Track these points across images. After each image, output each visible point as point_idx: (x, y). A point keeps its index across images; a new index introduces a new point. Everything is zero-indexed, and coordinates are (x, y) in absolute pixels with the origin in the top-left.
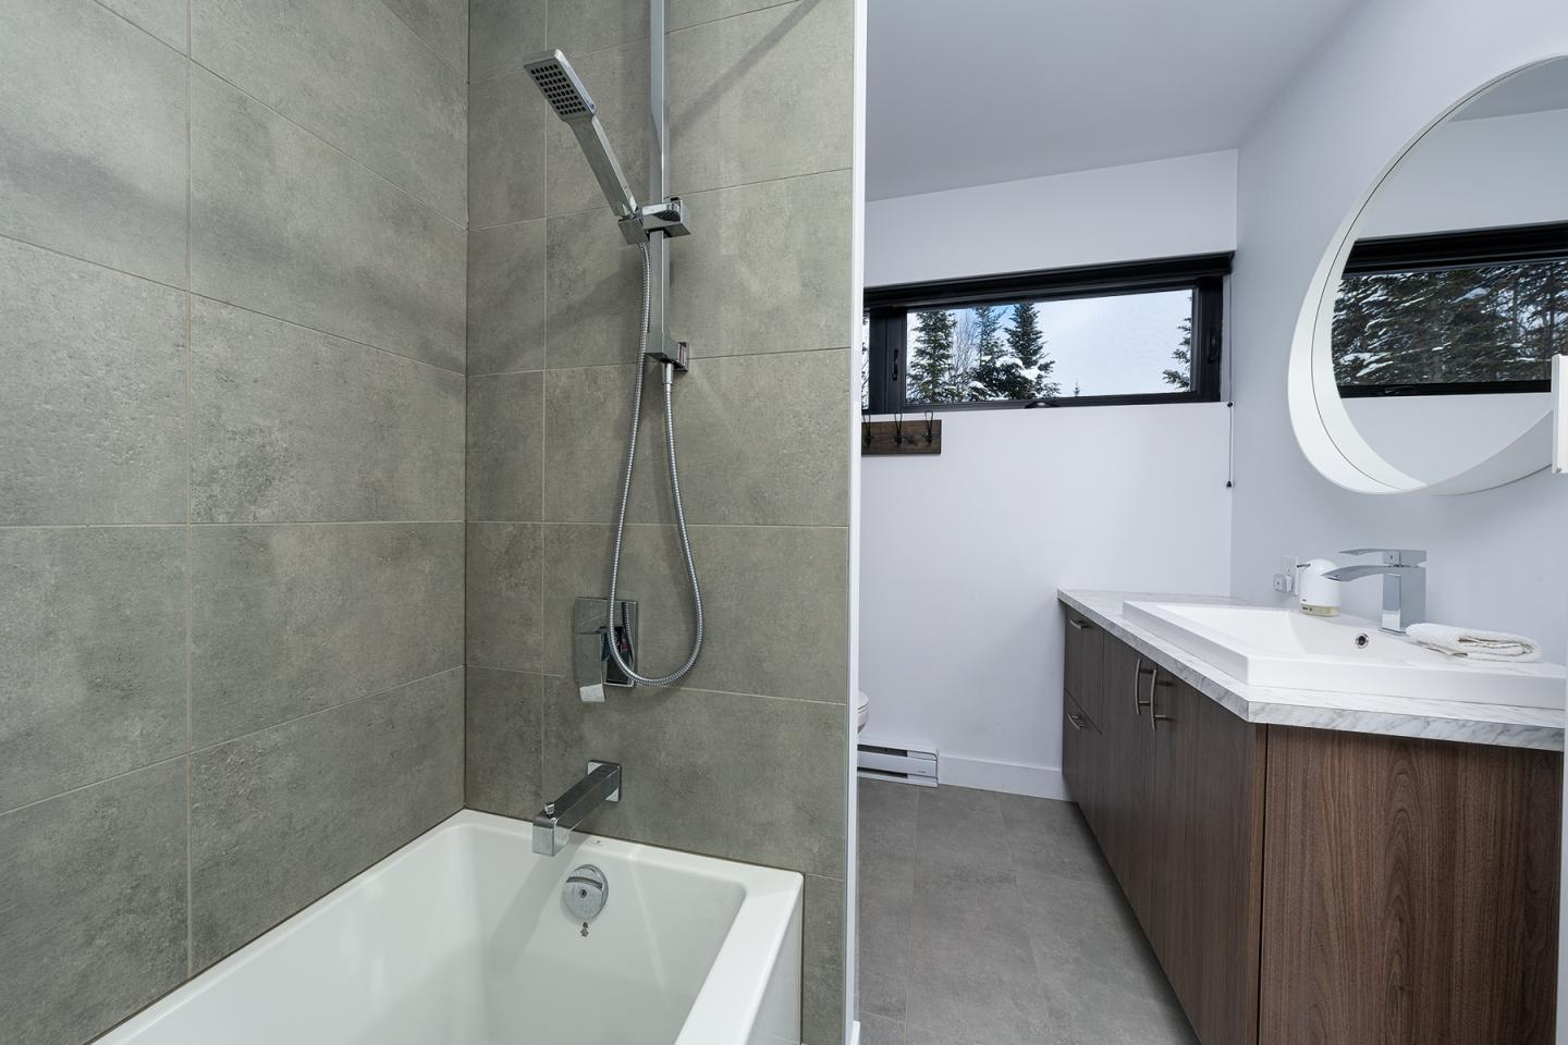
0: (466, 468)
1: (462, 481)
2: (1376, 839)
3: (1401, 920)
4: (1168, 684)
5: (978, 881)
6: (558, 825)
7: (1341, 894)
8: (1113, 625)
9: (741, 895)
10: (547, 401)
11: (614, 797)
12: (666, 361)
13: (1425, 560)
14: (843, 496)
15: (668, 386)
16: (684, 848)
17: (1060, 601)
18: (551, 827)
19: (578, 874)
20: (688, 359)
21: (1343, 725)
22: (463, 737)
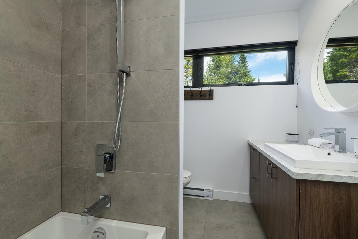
0: (61, 104)
1: (60, 108)
2: (330, 211)
3: (336, 235)
4: (275, 168)
5: (223, 228)
6: (89, 215)
7: (320, 228)
8: (261, 150)
9: (147, 234)
10: (87, 84)
11: (108, 206)
12: (124, 72)
13: (345, 131)
14: (177, 113)
15: (125, 80)
16: (130, 221)
17: (248, 143)
18: (87, 216)
19: (97, 230)
20: (131, 72)
21: (320, 179)
22: (61, 189)
